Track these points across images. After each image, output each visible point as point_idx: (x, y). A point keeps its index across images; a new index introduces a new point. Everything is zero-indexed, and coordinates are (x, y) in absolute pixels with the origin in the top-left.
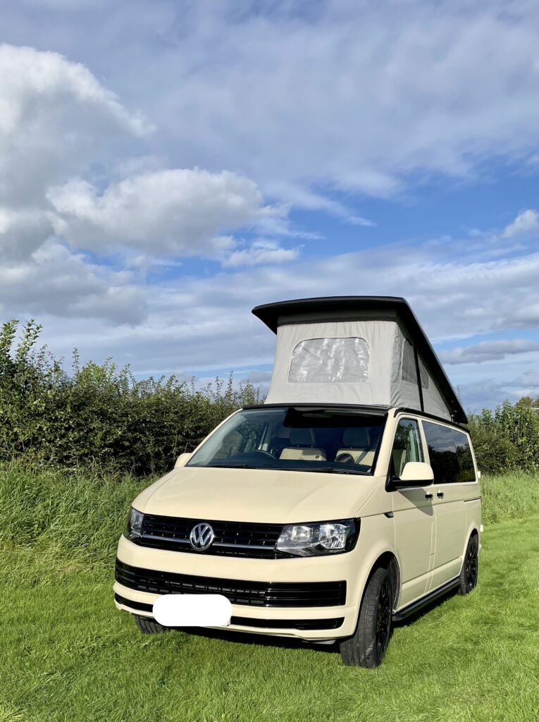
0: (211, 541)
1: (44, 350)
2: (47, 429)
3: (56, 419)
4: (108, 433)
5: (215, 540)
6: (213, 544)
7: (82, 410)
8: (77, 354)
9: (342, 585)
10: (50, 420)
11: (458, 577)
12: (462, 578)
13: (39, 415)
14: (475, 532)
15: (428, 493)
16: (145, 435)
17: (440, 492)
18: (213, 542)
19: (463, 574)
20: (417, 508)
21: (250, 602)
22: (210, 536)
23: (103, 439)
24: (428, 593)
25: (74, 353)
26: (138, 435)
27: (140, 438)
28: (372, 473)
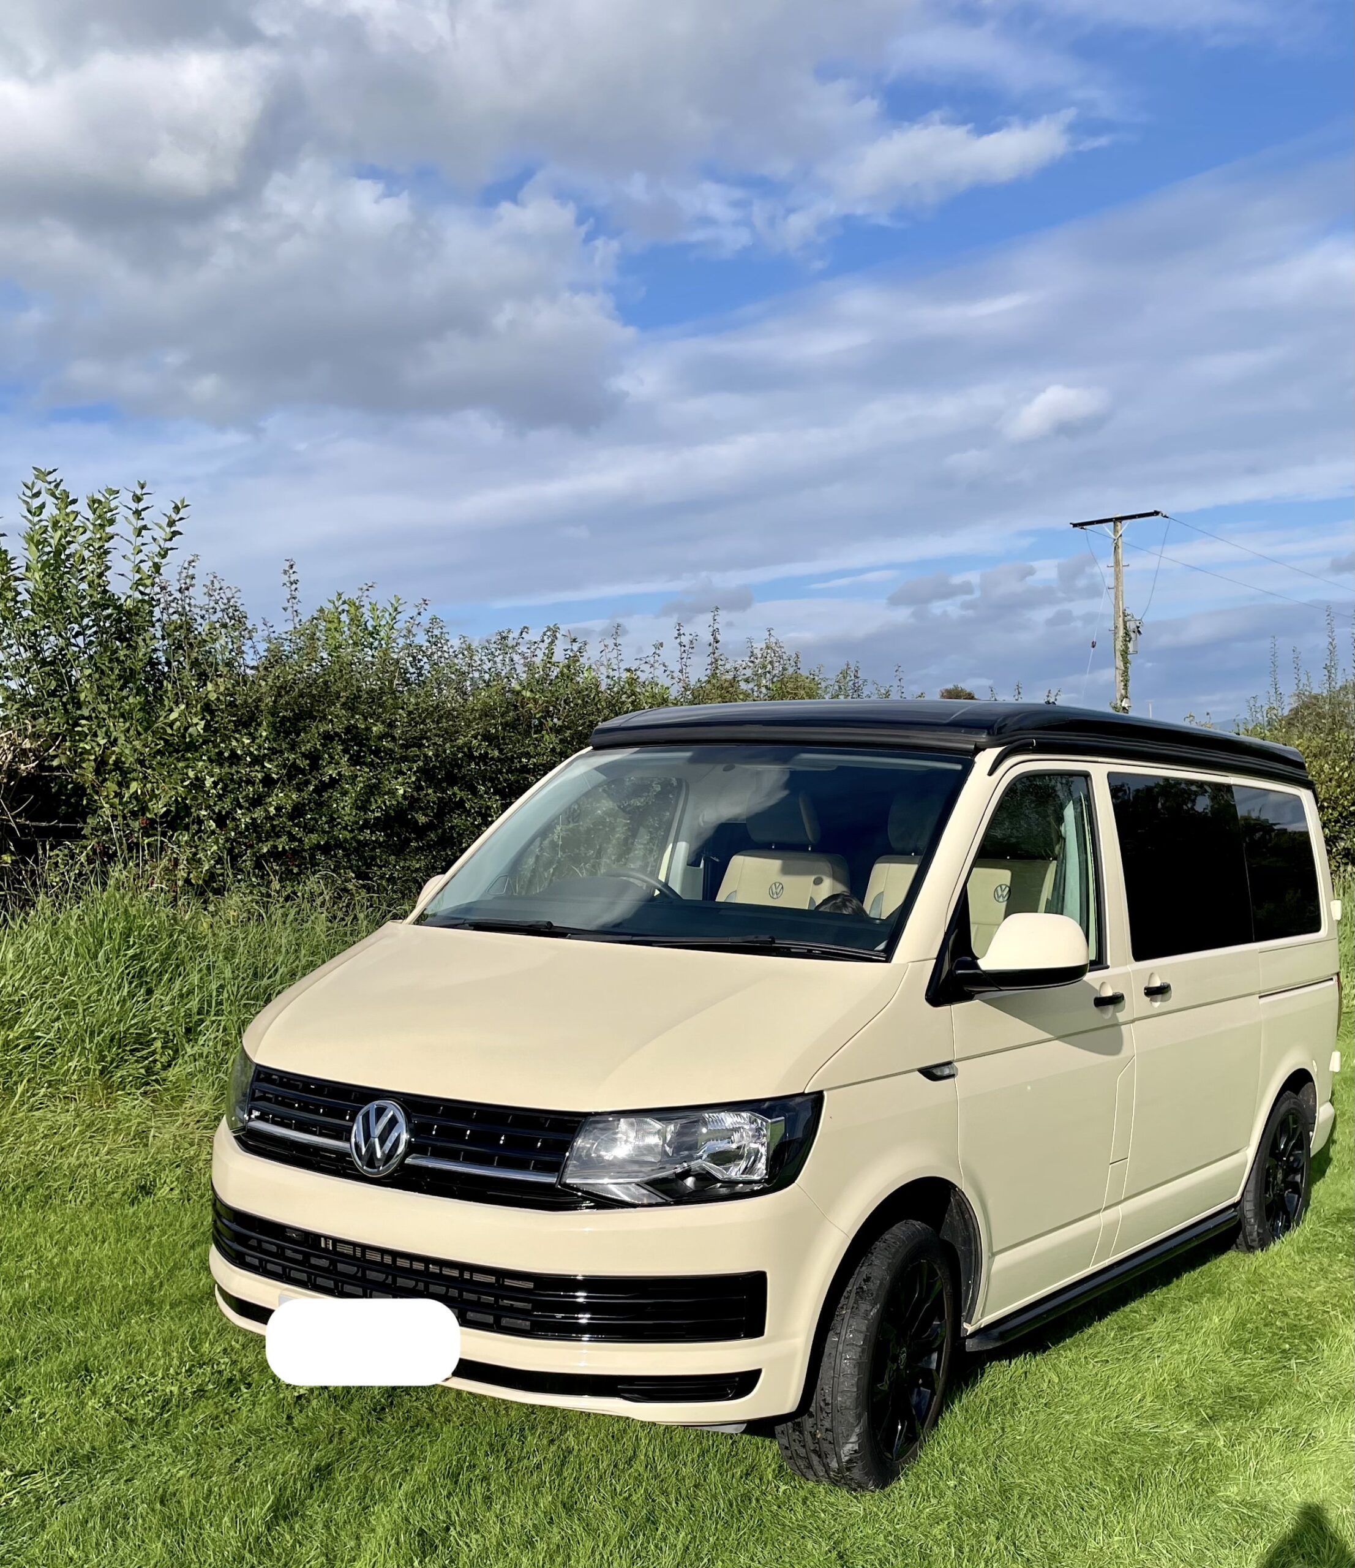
0: (401, 1149)
1: (191, 571)
2: (215, 784)
3: (234, 759)
4: (372, 790)
5: (411, 1149)
6: (408, 1161)
7: (304, 730)
8: (293, 577)
9: (756, 1282)
10: (218, 760)
11: (1234, 1205)
12: (1249, 1207)
13: (192, 747)
14: (1299, 1080)
15: (1108, 992)
16: (474, 792)
17: (1157, 983)
18: (406, 1154)
19: (1250, 1196)
20: (1058, 1038)
21: (497, 1320)
22: (398, 1140)
23: (362, 806)
24: (1106, 1263)
25: (285, 572)
26: (457, 792)
27: (462, 801)
28: (888, 955)
